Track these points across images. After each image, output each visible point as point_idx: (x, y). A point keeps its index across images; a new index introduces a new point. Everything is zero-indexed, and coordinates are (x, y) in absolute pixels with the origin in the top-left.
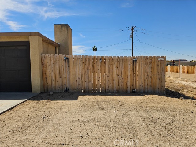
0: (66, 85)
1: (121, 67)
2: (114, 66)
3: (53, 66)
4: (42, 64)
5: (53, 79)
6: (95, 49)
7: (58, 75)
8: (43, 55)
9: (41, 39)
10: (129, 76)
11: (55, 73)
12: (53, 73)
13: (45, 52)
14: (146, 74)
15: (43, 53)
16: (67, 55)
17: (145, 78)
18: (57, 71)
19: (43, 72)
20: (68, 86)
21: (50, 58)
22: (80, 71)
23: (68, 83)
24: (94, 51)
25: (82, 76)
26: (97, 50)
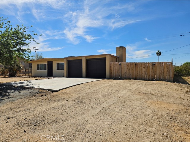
0: (120, 75)
1: (146, 68)
2: (143, 67)
3: (114, 67)
4: (110, 66)
5: (114, 73)
6: (159, 54)
7: (116, 71)
8: (111, 63)
9: (110, 56)
10: (151, 72)
11: (115, 70)
12: (114, 70)
13: (112, 61)
14: (160, 71)
15: (111, 62)
16: (121, 63)
17: (160, 73)
18: (116, 69)
19: (110, 70)
20: (121, 76)
21: (113, 64)
22: (126, 70)
23: (121, 74)
24: (157, 55)
25: (127, 71)
26: (161, 55)
